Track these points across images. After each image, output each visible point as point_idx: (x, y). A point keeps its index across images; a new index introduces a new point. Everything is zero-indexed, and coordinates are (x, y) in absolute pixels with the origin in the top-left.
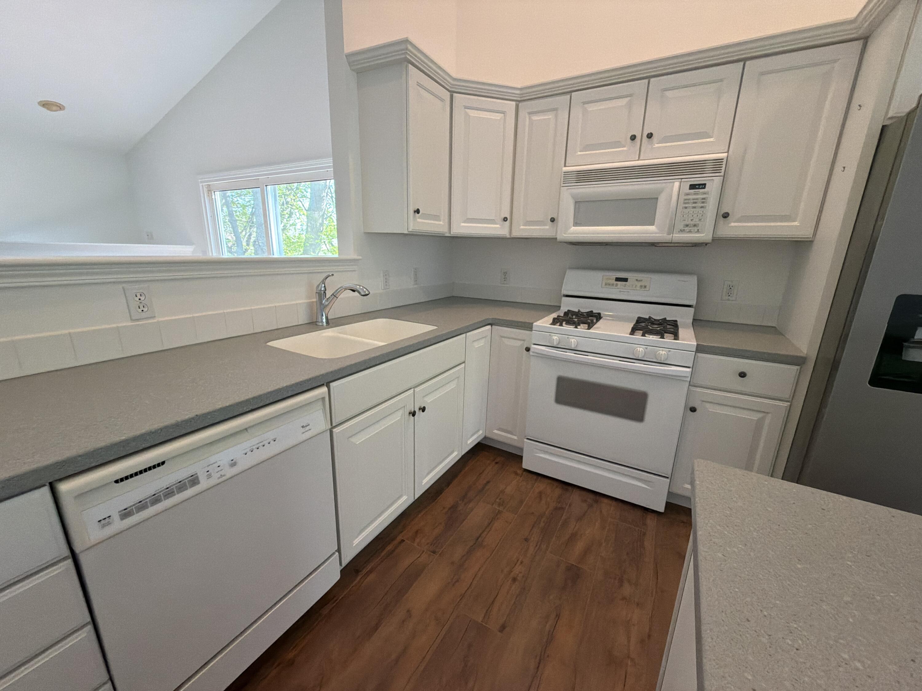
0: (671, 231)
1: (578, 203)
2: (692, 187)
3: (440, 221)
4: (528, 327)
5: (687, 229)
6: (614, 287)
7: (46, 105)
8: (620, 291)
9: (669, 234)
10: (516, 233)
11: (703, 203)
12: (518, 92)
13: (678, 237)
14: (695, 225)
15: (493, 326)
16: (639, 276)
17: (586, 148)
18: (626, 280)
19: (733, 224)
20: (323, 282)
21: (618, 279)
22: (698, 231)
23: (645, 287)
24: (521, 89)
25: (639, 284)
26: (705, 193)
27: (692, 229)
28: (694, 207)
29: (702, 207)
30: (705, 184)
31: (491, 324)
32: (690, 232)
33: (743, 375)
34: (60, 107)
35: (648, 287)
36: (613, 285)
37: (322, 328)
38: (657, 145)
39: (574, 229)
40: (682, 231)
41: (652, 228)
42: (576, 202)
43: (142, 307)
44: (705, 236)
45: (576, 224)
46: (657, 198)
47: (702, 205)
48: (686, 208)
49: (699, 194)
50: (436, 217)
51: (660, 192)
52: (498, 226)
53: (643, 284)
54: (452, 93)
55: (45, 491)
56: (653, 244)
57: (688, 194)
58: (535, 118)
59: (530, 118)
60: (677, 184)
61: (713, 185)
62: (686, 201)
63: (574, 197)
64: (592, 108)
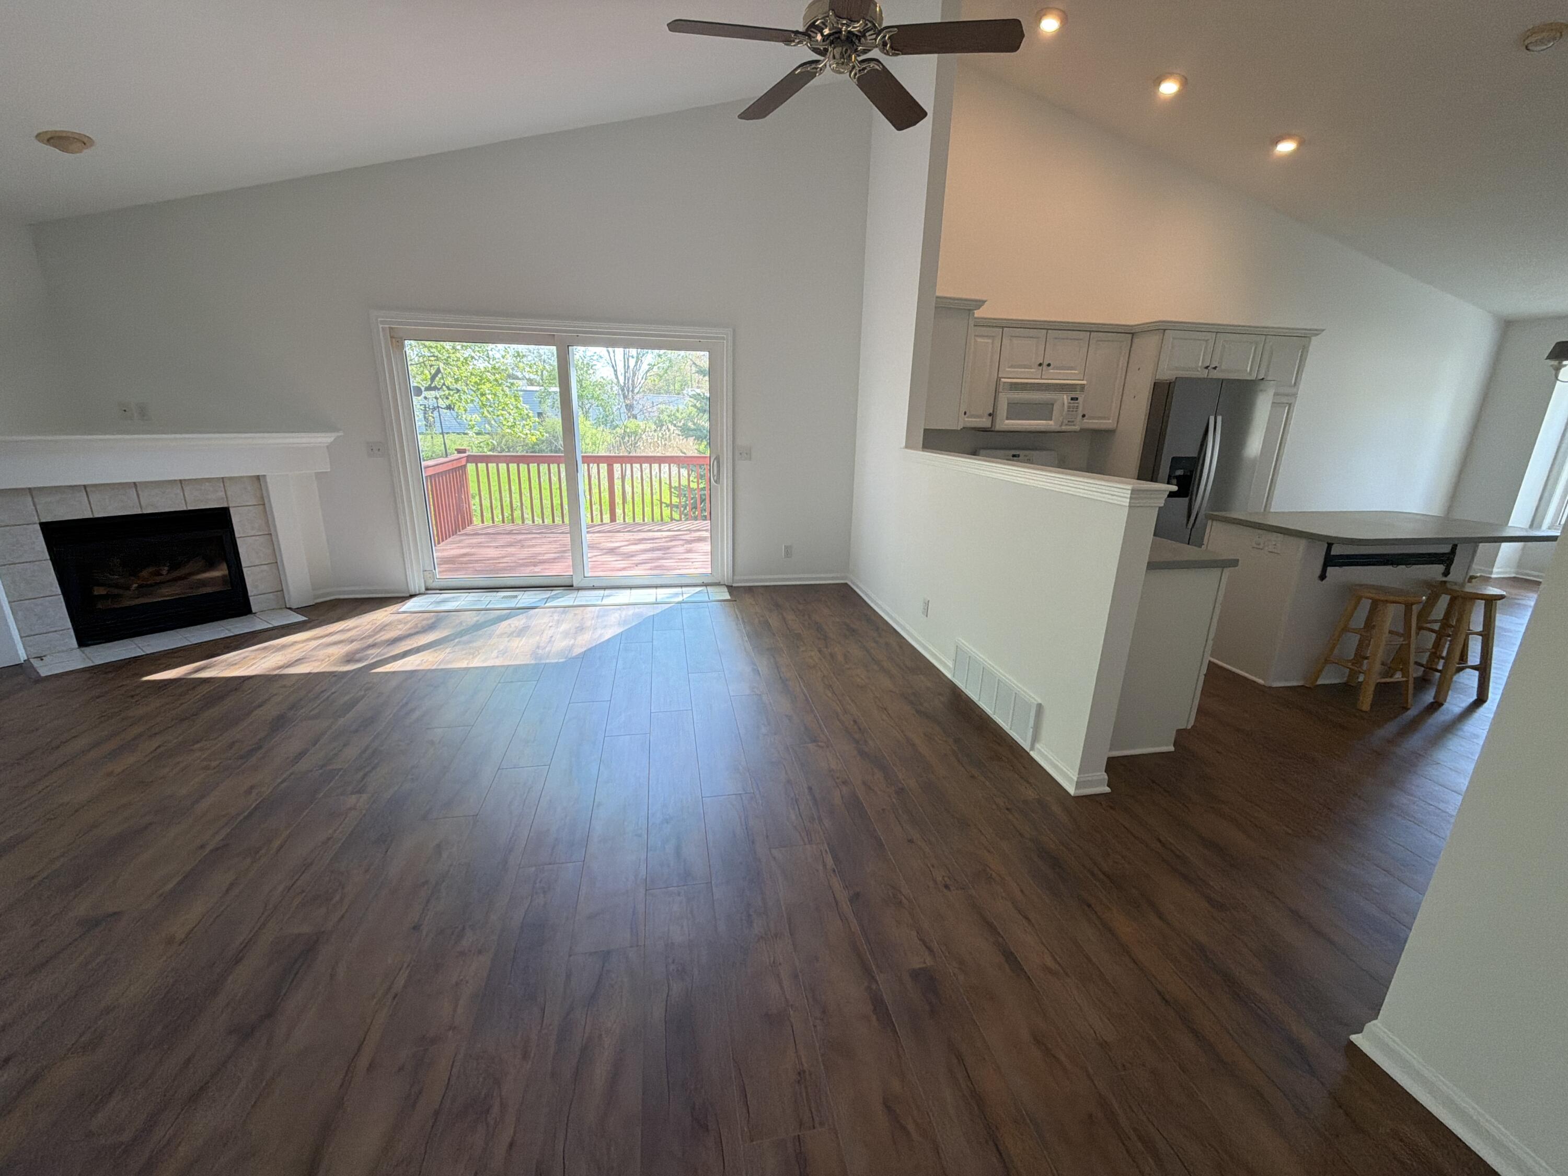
0: (1062, 424)
1: (1011, 405)
2: (1072, 399)
5: (1069, 423)
6: (1011, 461)
9: (1060, 426)
11: (1077, 408)
13: (1064, 428)
16: (1027, 452)
17: (1012, 367)
18: (1019, 456)
19: (1087, 421)
21: (1014, 456)
22: (1074, 425)
26: (1078, 403)
28: (1073, 411)
29: (1076, 411)
30: (1077, 398)
32: (1071, 425)
38: (1053, 371)
39: (1007, 422)
40: (1066, 425)
41: (1051, 422)
42: (1007, 404)
45: (1007, 419)
48: (1069, 411)
49: (1074, 403)
60: (1065, 397)
61: (1080, 400)
62: (1069, 407)
63: (1008, 400)
64: (1015, 341)
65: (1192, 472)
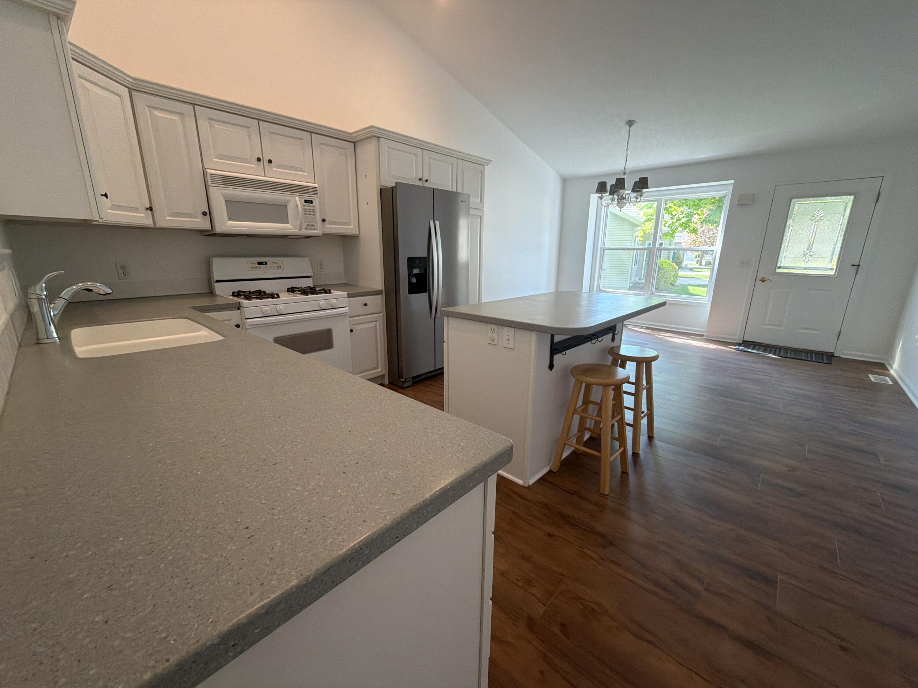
0: (301, 229)
1: (230, 202)
2: (306, 201)
5: (308, 227)
6: (259, 269)
8: (265, 272)
9: (300, 230)
10: (160, 224)
11: (314, 212)
12: (130, 80)
13: (305, 232)
16: (274, 259)
17: (220, 156)
18: (266, 263)
19: (327, 226)
21: (260, 263)
22: (315, 229)
23: (280, 267)
24: (134, 79)
25: (276, 265)
26: (313, 206)
28: (310, 214)
29: (314, 215)
30: (312, 201)
32: (311, 229)
33: (366, 305)
35: (282, 267)
36: (257, 268)
38: (274, 169)
39: (230, 223)
40: (306, 228)
41: (289, 226)
42: (226, 201)
44: (318, 232)
46: (286, 206)
48: (306, 214)
49: (311, 206)
51: (288, 202)
52: (142, 215)
53: (279, 265)
56: (284, 237)
57: (304, 206)
58: (156, 113)
59: (149, 111)
60: (297, 198)
61: (316, 202)
62: (305, 210)
63: (225, 196)
64: (217, 125)
65: (426, 270)
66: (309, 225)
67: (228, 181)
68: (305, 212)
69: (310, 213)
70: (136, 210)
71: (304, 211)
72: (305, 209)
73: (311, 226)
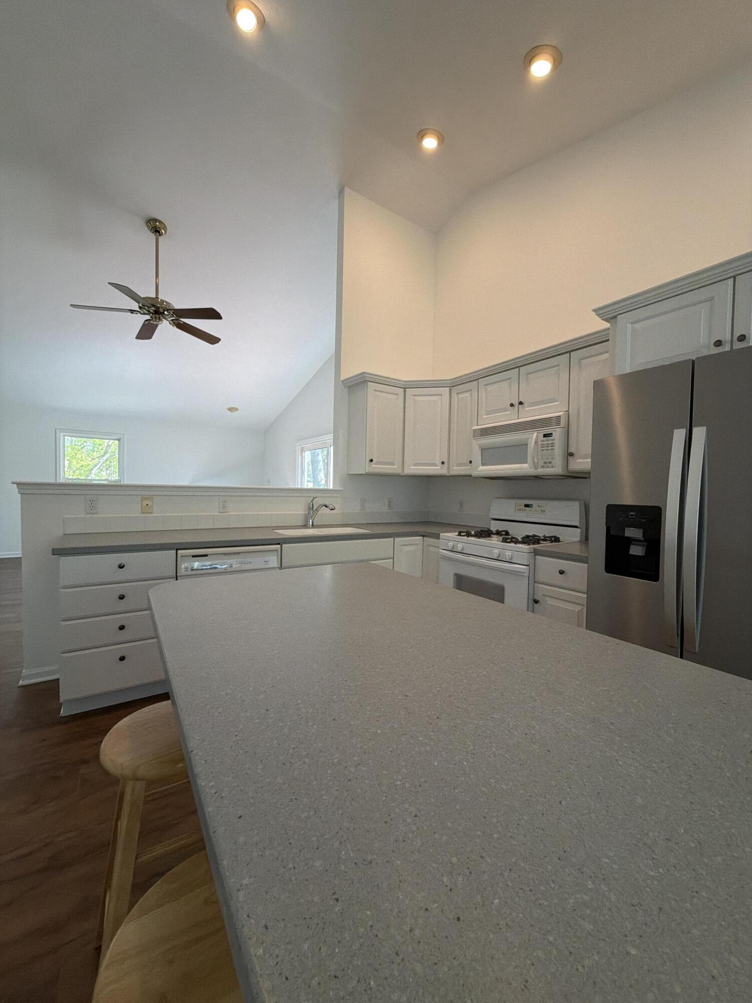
0: (537, 467)
1: (483, 450)
2: (545, 436)
3: (394, 465)
4: (437, 537)
5: (546, 465)
6: (523, 512)
7: (230, 409)
8: (527, 515)
9: (535, 469)
10: (452, 473)
11: (552, 446)
12: (450, 382)
13: (541, 471)
14: (550, 463)
15: (425, 538)
16: (540, 502)
17: (488, 413)
20: (312, 501)
21: (526, 506)
22: (552, 467)
23: (544, 511)
24: (451, 380)
25: (540, 509)
26: (553, 440)
27: (549, 465)
28: (547, 450)
29: (552, 449)
30: (552, 434)
31: (423, 536)
32: (547, 467)
33: (562, 572)
34: (236, 409)
36: (523, 510)
37: (309, 528)
38: (527, 409)
39: (481, 468)
40: (543, 467)
41: (525, 465)
43: (224, 507)
44: (556, 470)
45: (483, 464)
46: (526, 444)
47: (552, 448)
48: (543, 450)
49: (549, 440)
50: (392, 464)
51: (528, 439)
52: (439, 468)
53: (542, 508)
54: (405, 389)
55: (175, 551)
57: (543, 441)
58: (461, 396)
59: (458, 397)
60: (536, 434)
61: (556, 434)
63: (480, 446)
64: (489, 388)
66: (545, 463)
67: (485, 432)
68: (542, 449)
69: (547, 448)
70: (435, 465)
71: (542, 447)
72: (543, 444)
73: (547, 464)
